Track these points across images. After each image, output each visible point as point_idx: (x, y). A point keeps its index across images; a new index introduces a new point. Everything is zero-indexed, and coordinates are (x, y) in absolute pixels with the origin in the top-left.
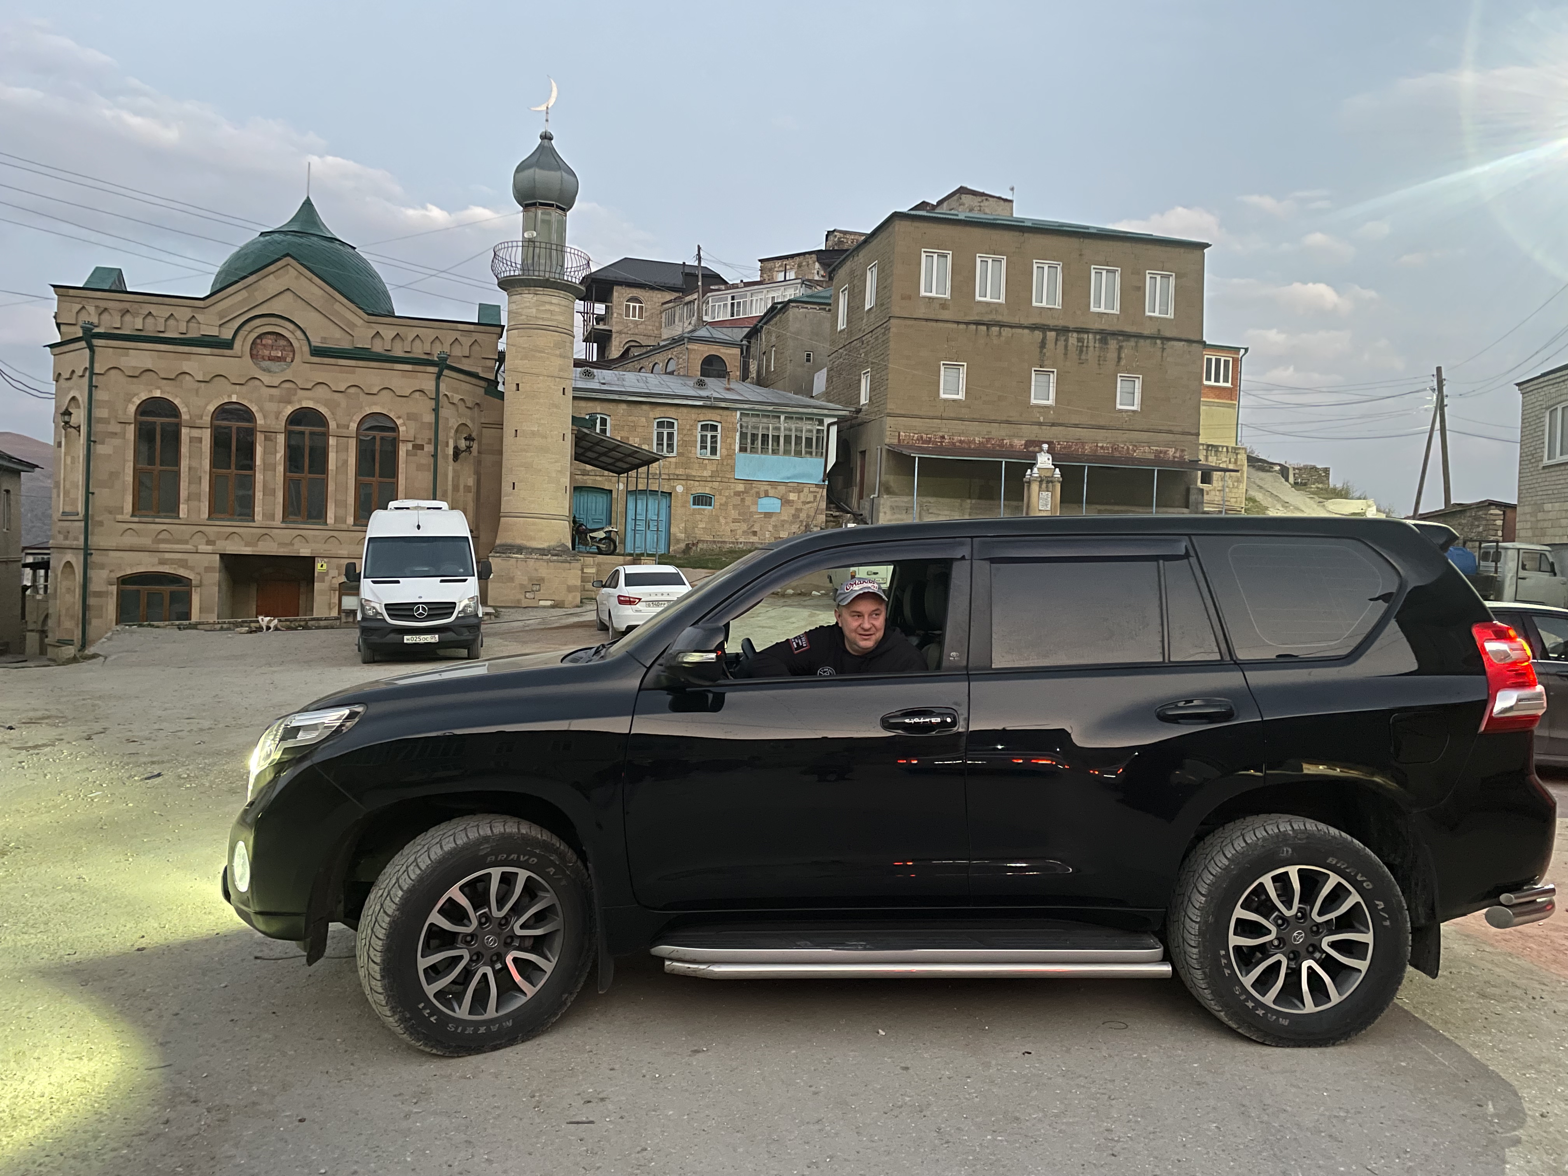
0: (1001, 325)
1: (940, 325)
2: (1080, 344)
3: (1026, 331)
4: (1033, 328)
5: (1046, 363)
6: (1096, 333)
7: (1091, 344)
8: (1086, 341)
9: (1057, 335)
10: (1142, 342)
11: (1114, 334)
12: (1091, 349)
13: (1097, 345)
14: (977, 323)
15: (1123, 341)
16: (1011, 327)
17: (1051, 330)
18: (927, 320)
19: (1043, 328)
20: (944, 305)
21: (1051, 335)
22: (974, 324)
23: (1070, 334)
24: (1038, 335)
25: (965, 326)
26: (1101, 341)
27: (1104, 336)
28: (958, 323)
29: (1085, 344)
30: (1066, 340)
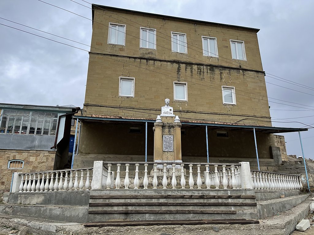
0: (155, 60)
1: (119, 58)
2: (199, 71)
3: (169, 63)
4: (173, 62)
5: (181, 79)
6: (207, 65)
7: (205, 71)
8: (202, 69)
9: (186, 66)
10: (232, 71)
11: (216, 67)
12: (205, 73)
13: (209, 71)
14: (141, 58)
15: (223, 70)
16: (161, 61)
17: (183, 63)
18: (111, 55)
19: (178, 62)
20: (121, 48)
21: (183, 66)
22: (139, 58)
23: (193, 66)
24: (176, 66)
25: (134, 59)
26: (210, 70)
27: (212, 67)
28: (130, 57)
29: (202, 71)
30: (192, 68)
